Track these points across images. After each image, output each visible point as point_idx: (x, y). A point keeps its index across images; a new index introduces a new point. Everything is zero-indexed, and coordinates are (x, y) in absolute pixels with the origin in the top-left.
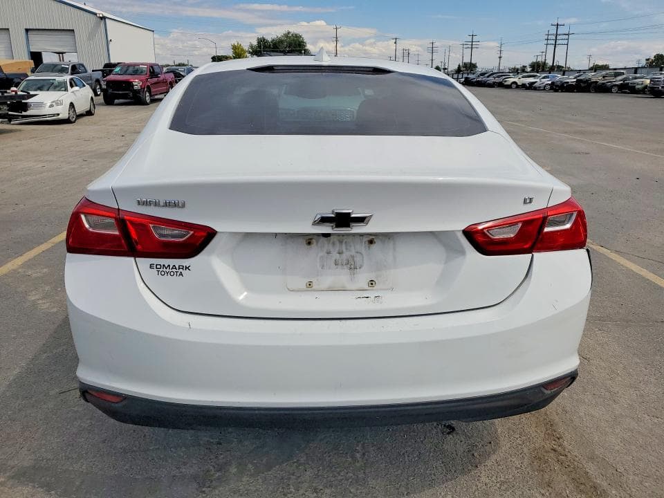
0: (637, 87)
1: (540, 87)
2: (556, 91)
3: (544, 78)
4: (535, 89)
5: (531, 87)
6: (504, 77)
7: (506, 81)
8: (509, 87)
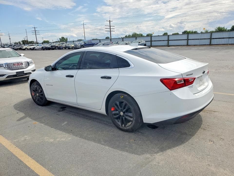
0: (70, 47)
1: (37, 49)
2: (44, 50)
3: (37, 46)
4: (36, 50)
5: (33, 49)
6: (21, 46)
7: (23, 48)
8: (24, 50)
